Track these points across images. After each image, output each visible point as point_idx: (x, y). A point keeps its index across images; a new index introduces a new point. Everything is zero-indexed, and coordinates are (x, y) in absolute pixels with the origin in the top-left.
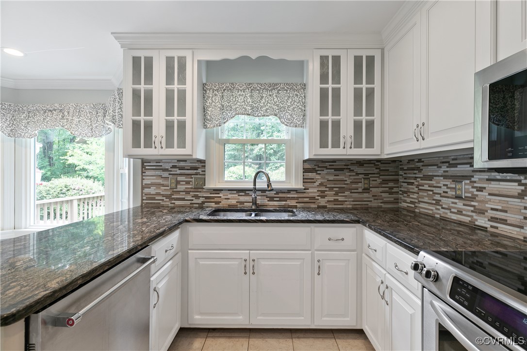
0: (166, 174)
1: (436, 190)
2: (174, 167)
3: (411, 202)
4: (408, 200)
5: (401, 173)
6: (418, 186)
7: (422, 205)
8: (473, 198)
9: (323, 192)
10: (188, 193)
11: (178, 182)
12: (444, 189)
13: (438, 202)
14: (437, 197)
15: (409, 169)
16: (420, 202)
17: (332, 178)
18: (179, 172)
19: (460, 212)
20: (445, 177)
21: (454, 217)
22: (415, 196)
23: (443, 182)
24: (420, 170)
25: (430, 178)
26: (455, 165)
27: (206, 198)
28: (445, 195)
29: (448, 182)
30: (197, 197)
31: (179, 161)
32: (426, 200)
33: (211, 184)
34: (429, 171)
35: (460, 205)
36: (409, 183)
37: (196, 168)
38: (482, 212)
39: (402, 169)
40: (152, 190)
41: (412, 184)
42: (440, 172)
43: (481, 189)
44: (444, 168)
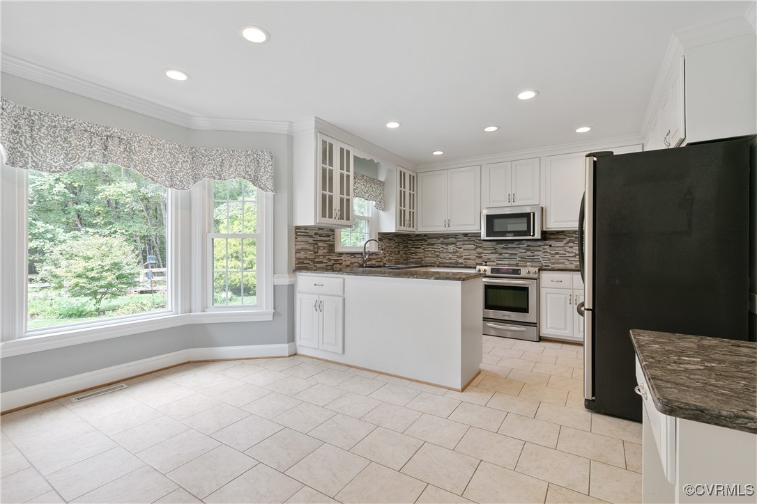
0: (311, 240)
1: (436, 250)
2: (316, 234)
3: (419, 258)
4: (416, 257)
5: (409, 242)
6: (424, 249)
7: (427, 259)
8: (457, 252)
9: (385, 254)
10: (324, 256)
11: (318, 248)
12: (442, 249)
13: (438, 256)
14: (438, 253)
15: (416, 240)
16: (425, 257)
17: (388, 245)
18: (319, 238)
19: (450, 259)
20: (442, 244)
21: (447, 261)
22: (422, 254)
23: (440, 246)
24: (425, 240)
25: (433, 244)
26: (448, 238)
27: (335, 260)
28: (442, 251)
29: (444, 246)
30: (329, 260)
31: (319, 229)
32: (430, 255)
33: (338, 249)
34: (433, 241)
35: (450, 256)
36: (416, 248)
37: (329, 236)
38: (461, 257)
39: (411, 240)
40: (302, 255)
41: (420, 248)
42: (439, 241)
43: (460, 248)
44: (442, 239)
